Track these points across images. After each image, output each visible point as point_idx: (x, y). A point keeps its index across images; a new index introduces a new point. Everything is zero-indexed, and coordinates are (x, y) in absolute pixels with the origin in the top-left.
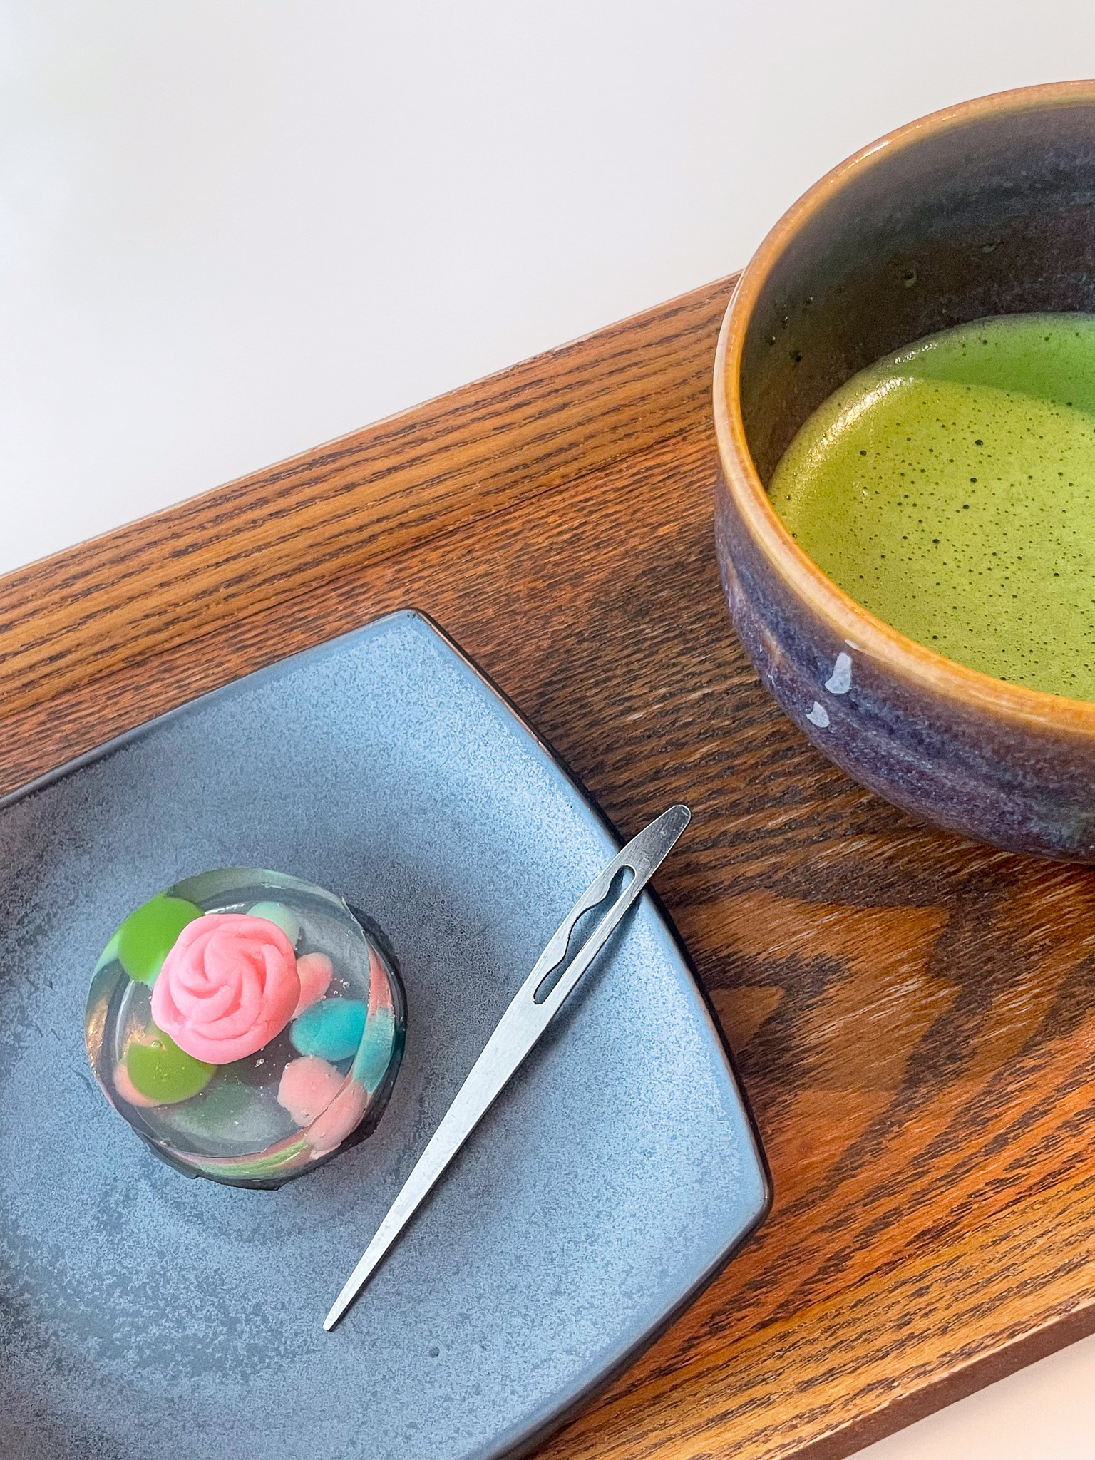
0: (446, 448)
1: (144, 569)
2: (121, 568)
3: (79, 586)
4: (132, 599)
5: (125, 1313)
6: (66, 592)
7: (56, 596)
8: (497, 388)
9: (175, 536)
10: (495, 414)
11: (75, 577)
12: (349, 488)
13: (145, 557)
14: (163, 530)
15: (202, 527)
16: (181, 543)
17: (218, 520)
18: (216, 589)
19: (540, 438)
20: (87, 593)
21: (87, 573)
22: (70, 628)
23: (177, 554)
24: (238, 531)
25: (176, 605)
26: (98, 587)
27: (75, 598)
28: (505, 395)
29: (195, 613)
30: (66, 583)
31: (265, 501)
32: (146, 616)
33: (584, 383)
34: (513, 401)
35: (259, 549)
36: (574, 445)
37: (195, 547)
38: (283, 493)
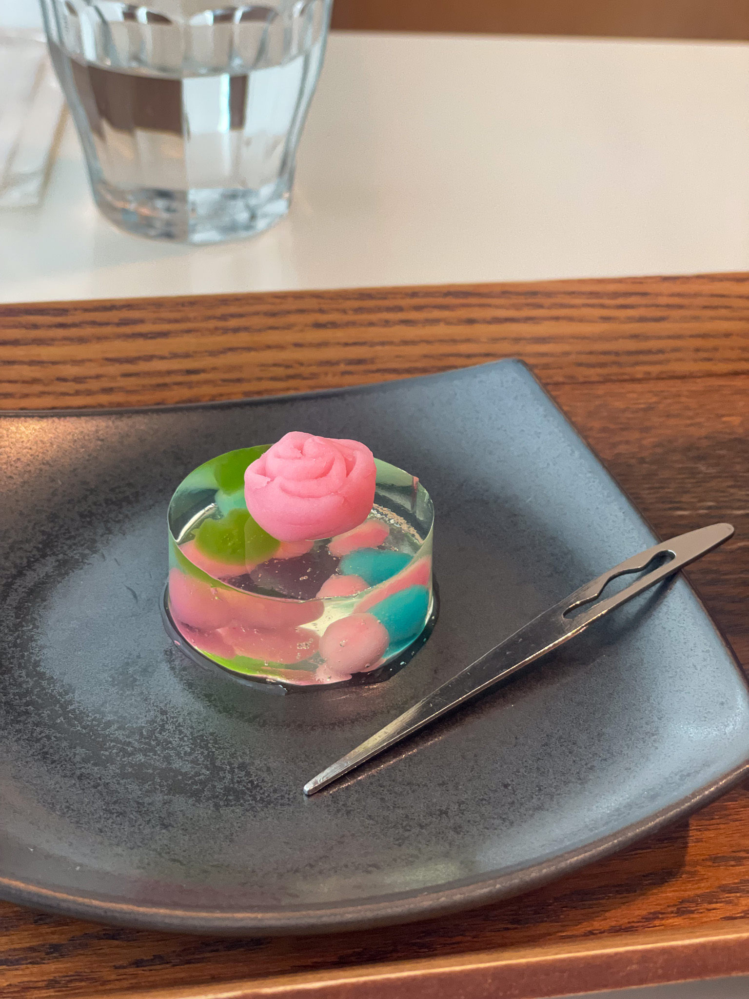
0: (557, 319)
1: (288, 327)
2: (271, 321)
3: (233, 323)
4: (269, 347)
5: (116, 740)
6: (221, 324)
7: (212, 324)
8: (611, 288)
9: (322, 311)
10: (603, 306)
11: (233, 316)
12: (471, 322)
13: (292, 319)
14: (313, 304)
15: (344, 312)
16: (323, 318)
17: (358, 310)
18: (337, 363)
19: (635, 337)
20: (236, 330)
21: (241, 316)
22: (213, 353)
23: (318, 326)
24: (371, 324)
25: (301, 364)
26: (246, 329)
27: (225, 331)
28: (615, 295)
29: (313, 376)
30: (224, 318)
31: (400, 309)
32: (275, 365)
33: (681, 307)
34: (621, 301)
35: (383, 344)
36: (661, 351)
37: (334, 325)
38: (418, 308)
